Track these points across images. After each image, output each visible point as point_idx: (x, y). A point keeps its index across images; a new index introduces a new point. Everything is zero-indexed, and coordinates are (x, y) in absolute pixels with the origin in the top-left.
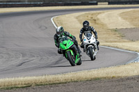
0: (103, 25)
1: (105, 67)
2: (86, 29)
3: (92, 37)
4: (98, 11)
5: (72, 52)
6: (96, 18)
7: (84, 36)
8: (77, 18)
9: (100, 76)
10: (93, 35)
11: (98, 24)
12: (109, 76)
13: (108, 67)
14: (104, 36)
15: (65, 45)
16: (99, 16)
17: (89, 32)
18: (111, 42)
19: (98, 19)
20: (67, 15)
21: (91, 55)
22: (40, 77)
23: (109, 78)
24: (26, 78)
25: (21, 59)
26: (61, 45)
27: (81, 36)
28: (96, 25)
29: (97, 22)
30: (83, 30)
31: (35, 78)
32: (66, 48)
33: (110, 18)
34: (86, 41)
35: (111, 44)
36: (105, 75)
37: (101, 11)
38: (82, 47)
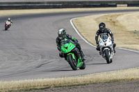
0: (122, 27)
1: (124, 69)
2: (102, 31)
3: (108, 40)
4: (118, 13)
5: (73, 55)
6: (115, 20)
7: (99, 38)
8: (96, 20)
9: (119, 78)
10: (110, 37)
11: (117, 26)
12: (128, 78)
13: (127, 69)
14: (123, 38)
15: (67, 48)
16: (118, 18)
17: (105, 35)
18: (130, 44)
19: (117, 21)
20: (86, 17)
21: (107, 58)
22: (59, 79)
23: (128, 80)
24: (45, 80)
25: (40, 61)
26: (63, 48)
27: (97, 38)
28: (115, 27)
29: (116, 24)
30: (99, 32)
31: (54, 79)
32: (67, 51)
33: (130, 20)
34: (102, 44)
35: (130, 46)
36: (123, 77)
37: (120, 13)
38: (98, 49)
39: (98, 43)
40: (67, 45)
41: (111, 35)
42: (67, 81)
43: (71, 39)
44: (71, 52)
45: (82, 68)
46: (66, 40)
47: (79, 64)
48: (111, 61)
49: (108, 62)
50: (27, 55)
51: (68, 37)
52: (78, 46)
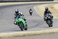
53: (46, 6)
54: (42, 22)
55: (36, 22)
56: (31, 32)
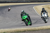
10: (46, 13)
15: (24, 17)
17: (44, 12)
20: (39, 6)
21: (45, 21)
27: (41, 14)
32: (24, 19)
34: (43, 16)
38: (42, 18)
39: (42, 15)
40: (24, 16)
41: (47, 13)
42: (32, 29)
43: (26, 14)
44: (26, 19)
45: (31, 25)
46: (24, 14)
47: (29, 24)
48: (47, 22)
49: (45, 23)
50: (18, 20)
51: (25, 13)
52: (29, 17)
53: (43, 6)
54: (40, 20)
55: (35, 20)
56: (30, 28)
